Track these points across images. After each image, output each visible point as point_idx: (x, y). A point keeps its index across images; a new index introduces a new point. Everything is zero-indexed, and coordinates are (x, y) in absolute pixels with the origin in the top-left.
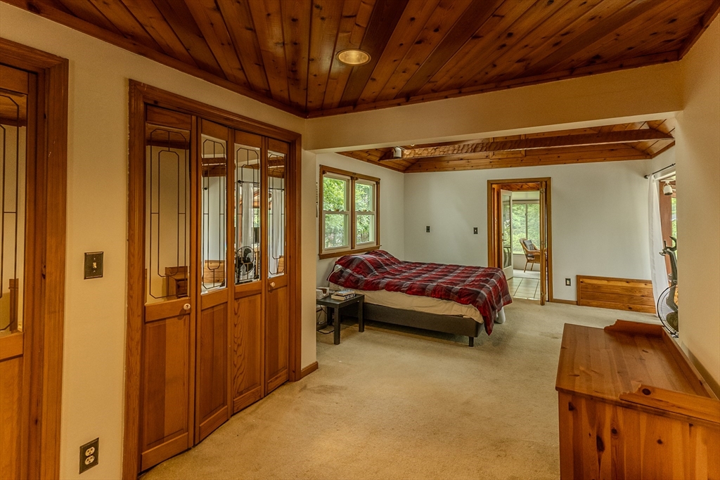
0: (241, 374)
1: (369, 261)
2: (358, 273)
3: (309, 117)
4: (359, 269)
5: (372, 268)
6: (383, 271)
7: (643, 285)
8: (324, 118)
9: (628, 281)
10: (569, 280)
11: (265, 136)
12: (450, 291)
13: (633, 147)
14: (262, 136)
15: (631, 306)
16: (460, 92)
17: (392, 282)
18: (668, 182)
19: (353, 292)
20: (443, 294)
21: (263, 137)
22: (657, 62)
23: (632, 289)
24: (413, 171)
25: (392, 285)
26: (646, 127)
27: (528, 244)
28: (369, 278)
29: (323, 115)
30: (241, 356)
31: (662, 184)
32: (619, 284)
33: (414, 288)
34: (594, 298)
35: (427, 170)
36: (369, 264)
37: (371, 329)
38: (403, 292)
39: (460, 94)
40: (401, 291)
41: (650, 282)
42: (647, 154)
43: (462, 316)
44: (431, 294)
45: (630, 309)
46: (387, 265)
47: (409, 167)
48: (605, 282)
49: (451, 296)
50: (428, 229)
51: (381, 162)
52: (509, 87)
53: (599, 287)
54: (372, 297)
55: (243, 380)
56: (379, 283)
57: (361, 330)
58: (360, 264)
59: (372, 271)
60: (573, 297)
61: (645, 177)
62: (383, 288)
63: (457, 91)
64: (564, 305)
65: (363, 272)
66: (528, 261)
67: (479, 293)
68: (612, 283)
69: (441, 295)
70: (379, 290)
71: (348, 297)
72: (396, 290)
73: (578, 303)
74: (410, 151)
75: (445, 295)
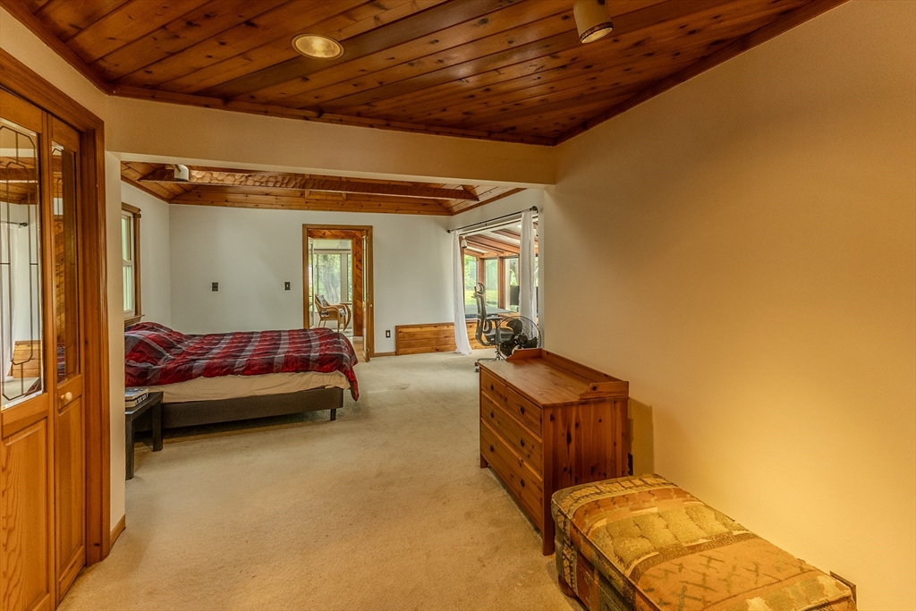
0: (15, 586)
1: (153, 340)
2: (137, 360)
3: (117, 94)
4: (138, 355)
5: (161, 349)
6: (178, 351)
7: (445, 328)
8: (153, 102)
9: (435, 326)
10: (389, 331)
11: (48, 112)
12: (308, 360)
13: (440, 203)
14: (43, 109)
15: (438, 347)
16: (388, 125)
17: (214, 363)
18: (464, 237)
19: (147, 391)
20: (297, 365)
21: (45, 113)
22: (543, 144)
23: (438, 333)
24: (186, 202)
25: (216, 368)
26: (461, 188)
27: (321, 299)
28: (161, 365)
29: (153, 98)
30: (14, 550)
31: (461, 239)
32: (429, 329)
33: (254, 366)
34: (410, 346)
35: (212, 203)
36: (154, 344)
37: (173, 442)
38: (237, 373)
39: (388, 126)
40: (233, 373)
41: (453, 324)
42: (449, 211)
43: (323, 387)
44: (283, 368)
45: (437, 350)
46: (179, 342)
47: (180, 195)
48: (419, 329)
49: (311, 366)
50: (215, 287)
51: (143, 183)
52: (438, 133)
53: (414, 334)
54: (175, 393)
55: (18, 597)
56: (191, 368)
57: (157, 448)
58: (137, 346)
59: (164, 355)
60: (392, 349)
61: (449, 231)
62: (199, 375)
63: (385, 122)
64: (385, 358)
65: (148, 358)
66: (322, 319)
67: (343, 356)
68: (424, 329)
69: (297, 367)
70: (192, 378)
71: (140, 400)
72: (225, 374)
73: (397, 354)
74: (203, 173)
75: (302, 366)
